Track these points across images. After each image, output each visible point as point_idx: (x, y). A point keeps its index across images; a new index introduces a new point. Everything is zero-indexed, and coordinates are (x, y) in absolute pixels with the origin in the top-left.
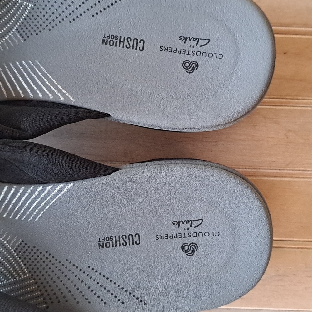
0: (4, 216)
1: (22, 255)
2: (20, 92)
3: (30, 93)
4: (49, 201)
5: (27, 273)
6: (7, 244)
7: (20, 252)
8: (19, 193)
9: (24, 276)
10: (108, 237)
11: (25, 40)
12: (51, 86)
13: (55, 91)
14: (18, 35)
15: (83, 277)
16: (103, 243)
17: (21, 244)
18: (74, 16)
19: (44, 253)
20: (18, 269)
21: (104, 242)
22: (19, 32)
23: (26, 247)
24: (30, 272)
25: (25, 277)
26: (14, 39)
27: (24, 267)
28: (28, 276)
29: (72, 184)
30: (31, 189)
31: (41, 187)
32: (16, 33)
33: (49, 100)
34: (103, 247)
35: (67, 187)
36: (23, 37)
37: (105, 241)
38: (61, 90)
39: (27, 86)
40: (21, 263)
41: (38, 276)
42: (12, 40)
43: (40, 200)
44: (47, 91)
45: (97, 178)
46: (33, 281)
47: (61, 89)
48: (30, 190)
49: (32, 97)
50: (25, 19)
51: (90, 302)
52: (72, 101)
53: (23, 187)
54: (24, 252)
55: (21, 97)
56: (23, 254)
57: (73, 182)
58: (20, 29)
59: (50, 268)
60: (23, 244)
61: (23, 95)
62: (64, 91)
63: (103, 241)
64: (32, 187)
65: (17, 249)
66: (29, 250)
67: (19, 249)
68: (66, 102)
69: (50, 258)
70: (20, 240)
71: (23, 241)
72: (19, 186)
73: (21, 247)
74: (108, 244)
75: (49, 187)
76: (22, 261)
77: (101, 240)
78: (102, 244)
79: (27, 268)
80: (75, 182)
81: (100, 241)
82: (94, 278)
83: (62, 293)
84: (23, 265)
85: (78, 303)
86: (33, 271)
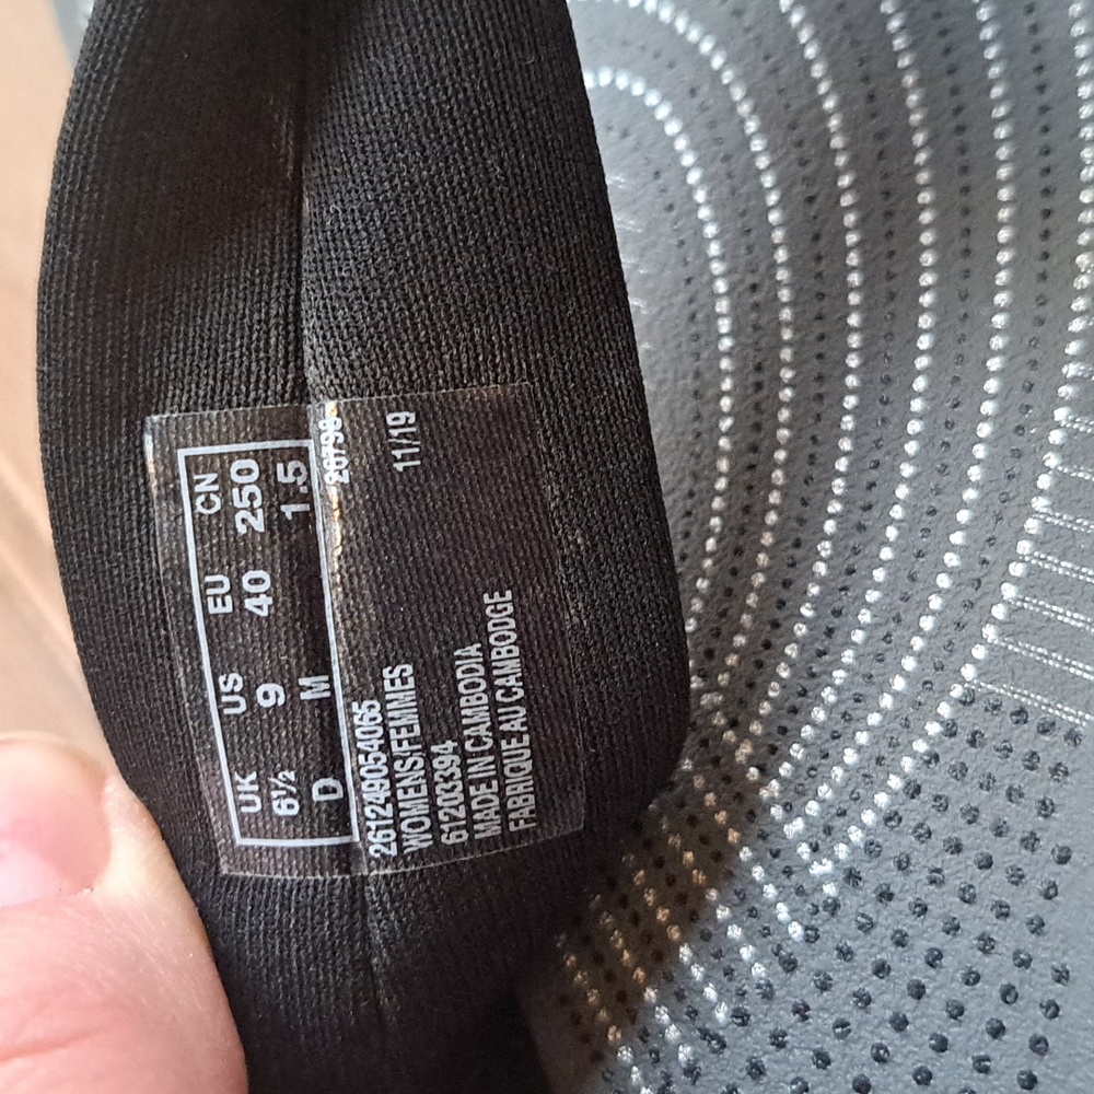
1: (960, 771)
5: (831, 856)
6: (999, 612)
7: (977, 740)
9: (800, 838)
17: (1048, 726)
19: (1045, 953)
20: (838, 774)
23: (1038, 786)
25: (804, 850)
27: (869, 817)
28: (818, 869)
40: (895, 782)
46: (797, 931)
60: (1053, 750)
65: (993, 707)
67: (996, 728)
69: (1027, 1019)
70: (1070, 716)
71: (1072, 737)
79: (872, 849)
84: (882, 799)
86: (864, 902)
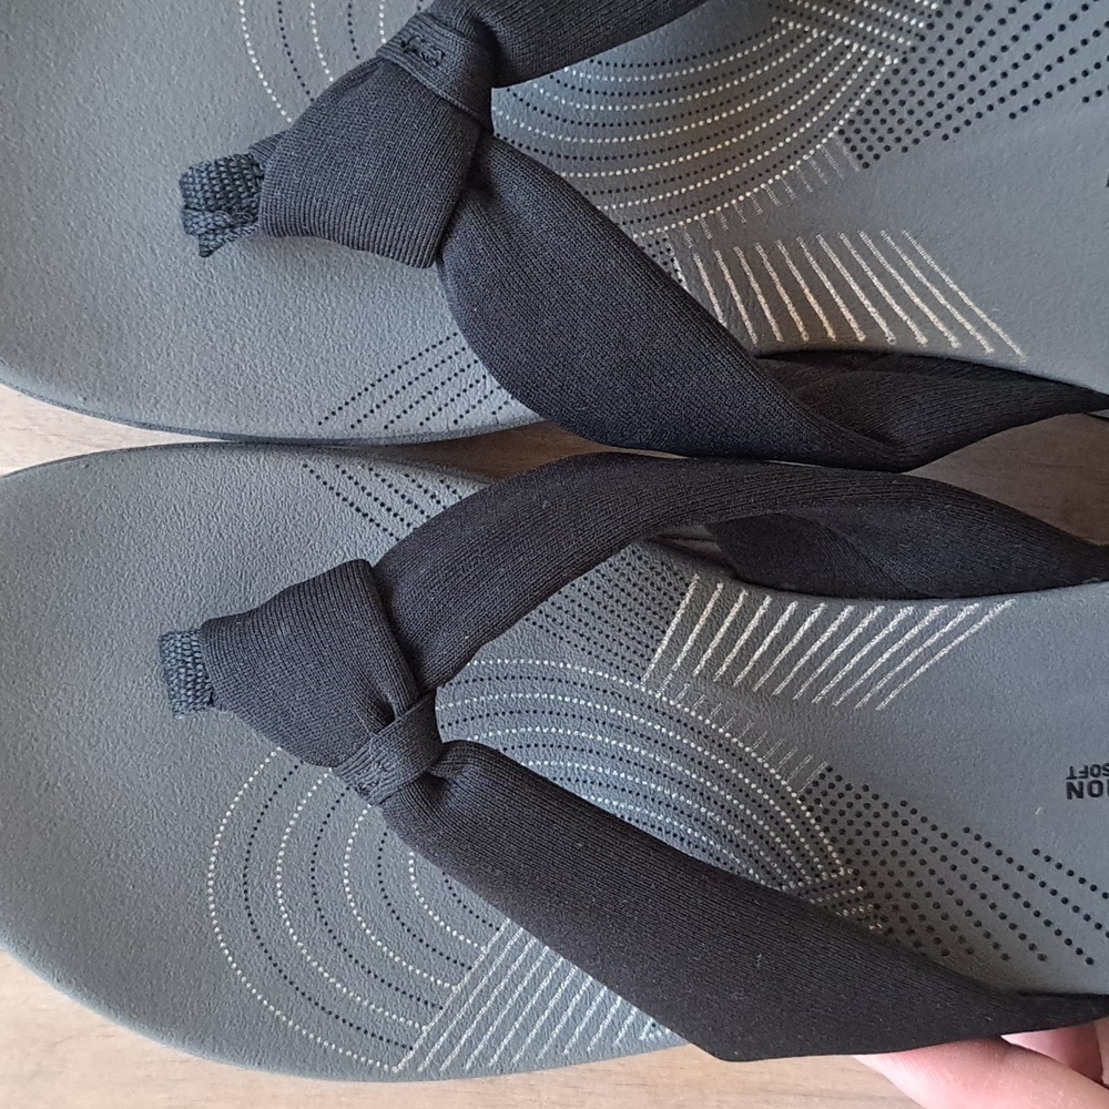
0: (778, 691)
1: (826, 811)
2: (854, 325)
3: (886, 329)
4: (931, 652)
5: (839, 866)
6: (778, 777)
7: (818, 801)
8: (833, 625)
9: (829, 875)
10: (1098, 766)
11: (866, 165)
12: (953, 310)
13: (968, 326)
14: (845, 150)
15: (1019, 882)
16: (1081, 784)
17: (822, 776)
18: (1026, 97)
19: (895, 806)
20: (811, 853)
21: (1084, 780)
22: (848, 141)
23: (840, 788)
24: (849, 861)
25: (834, 876)
26: (831, 161)
27: (830, 848)
28: (842, 873)
29: (1008, 603)
30: (875, 613)
31: (911, 608)
32: (840, 142)
33: (950, 353)
34: (1080, 795)
35: (991, 612)
36: (860, 157)
37: (1086, 777)
38: (986, 324)
39: (874, 310)
40: (822, 834)
41: (874, 874)
42: (825, 166)
43: (901, 649)
44: (941, 327)
45: (1083, 587)
46: (860, 888)
47: (986, 320)
48: (872, 616)
49: (893, 344)
50: (869, 102)
51: (1042, 958)
52: (1020, 357)
53: (850, 608)
54: (833, 803)
55: (856, 340)
56: (829, 807)
57: (1009, 596)
58: (850, 133)
59: (914, 853)
60: (831, 778)
61: (861, 337)
62: (994, 326)
63: (1081, 777)
64: (879, 609)
65: (809, 792)
66: (849, 797)
67: (817, 793)
68: (1002, 362)
69: (914, 821)
70: (822, 767)
71: (829, 769)
72: (835, 603)
73: (824, 785)
74: (1096, 786)
75: (937, 610)
76: (826, 830)
77: (1077, 774)
78: (1077, 788)
79: (841, 851)
80: (1018, 596)
81: (1073, 777)
82: (1051, 885)
83: (953, 928)
84: (826, 841)
85: (1005, 957)
86: (858, 861)
